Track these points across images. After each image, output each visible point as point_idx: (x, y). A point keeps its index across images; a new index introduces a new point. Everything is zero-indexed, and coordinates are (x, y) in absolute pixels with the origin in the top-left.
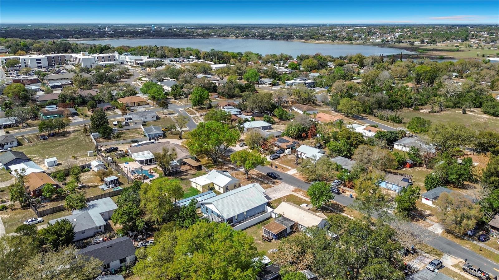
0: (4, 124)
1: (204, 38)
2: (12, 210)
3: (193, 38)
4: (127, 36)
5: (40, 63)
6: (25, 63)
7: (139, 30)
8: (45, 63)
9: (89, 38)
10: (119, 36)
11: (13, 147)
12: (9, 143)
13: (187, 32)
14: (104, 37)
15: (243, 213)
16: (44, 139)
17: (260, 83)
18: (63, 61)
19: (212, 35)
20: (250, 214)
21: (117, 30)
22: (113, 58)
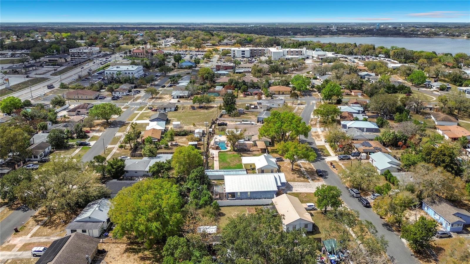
0: (180, 95)
1: (427, 37)
2: (125, 149)
3: (415, 37)
4: (347, 34)
5: (244, 54)
6: (234, 54)
7: (363, 29)
8: (247, 54)
9: (313, 35)
10: (340, 34)
11: (171, 111)
12: (169, 108)
13: (412, 31)
14: (327, 35)
15: (247, 192)
16: (193, 109)
17: (427, 86)
18: (263, 54)
19: (440, 35)
20: (255, 195)
21: (342, 28)
22: (301, 53)
